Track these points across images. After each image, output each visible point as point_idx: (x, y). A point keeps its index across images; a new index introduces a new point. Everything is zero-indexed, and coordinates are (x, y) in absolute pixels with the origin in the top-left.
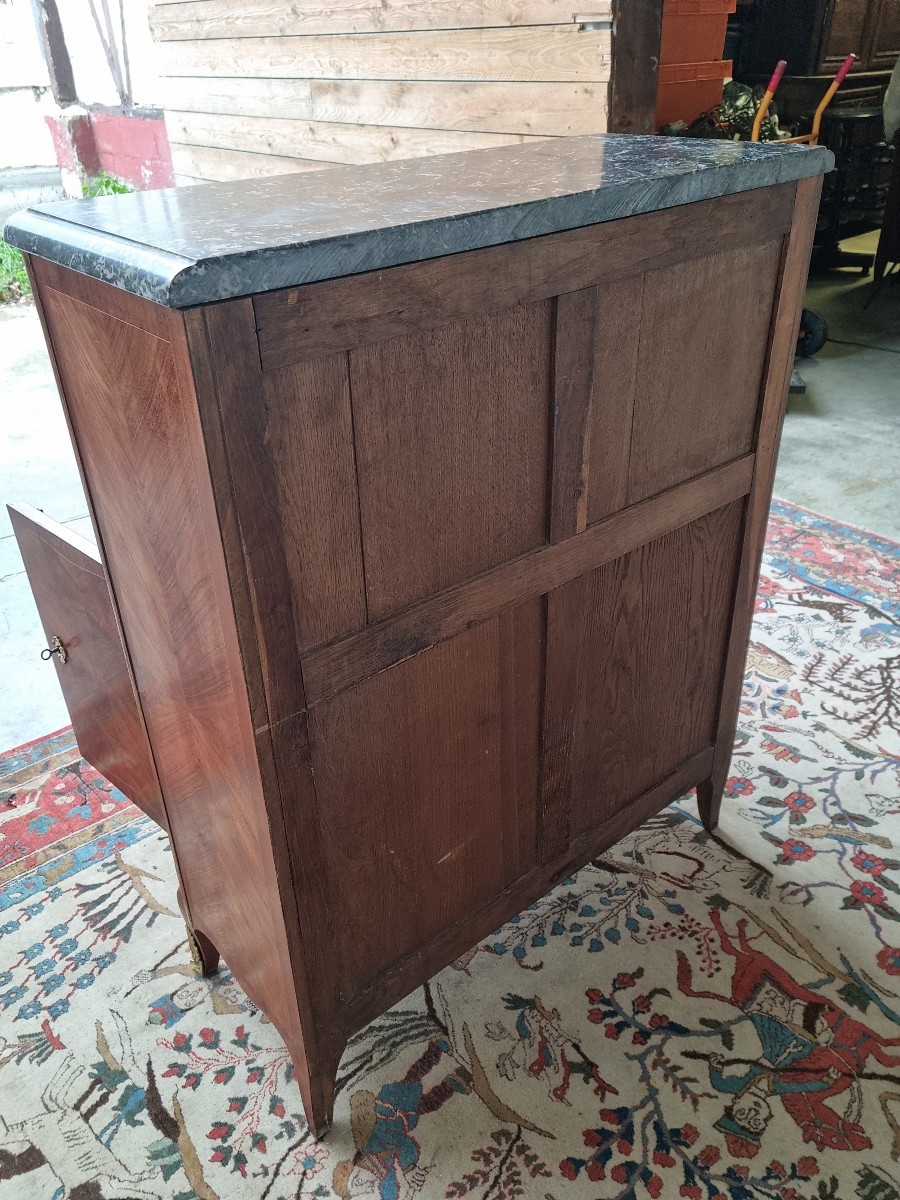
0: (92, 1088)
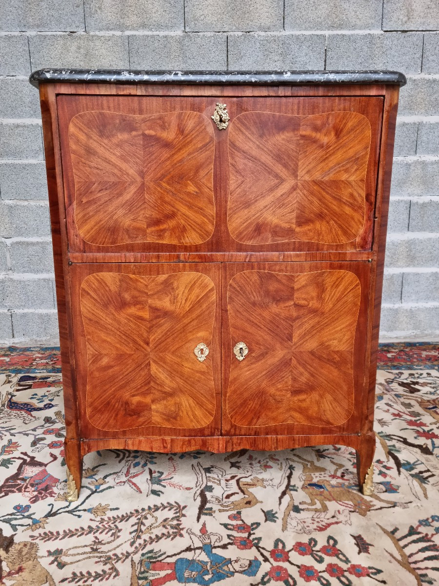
0: (427, 478)
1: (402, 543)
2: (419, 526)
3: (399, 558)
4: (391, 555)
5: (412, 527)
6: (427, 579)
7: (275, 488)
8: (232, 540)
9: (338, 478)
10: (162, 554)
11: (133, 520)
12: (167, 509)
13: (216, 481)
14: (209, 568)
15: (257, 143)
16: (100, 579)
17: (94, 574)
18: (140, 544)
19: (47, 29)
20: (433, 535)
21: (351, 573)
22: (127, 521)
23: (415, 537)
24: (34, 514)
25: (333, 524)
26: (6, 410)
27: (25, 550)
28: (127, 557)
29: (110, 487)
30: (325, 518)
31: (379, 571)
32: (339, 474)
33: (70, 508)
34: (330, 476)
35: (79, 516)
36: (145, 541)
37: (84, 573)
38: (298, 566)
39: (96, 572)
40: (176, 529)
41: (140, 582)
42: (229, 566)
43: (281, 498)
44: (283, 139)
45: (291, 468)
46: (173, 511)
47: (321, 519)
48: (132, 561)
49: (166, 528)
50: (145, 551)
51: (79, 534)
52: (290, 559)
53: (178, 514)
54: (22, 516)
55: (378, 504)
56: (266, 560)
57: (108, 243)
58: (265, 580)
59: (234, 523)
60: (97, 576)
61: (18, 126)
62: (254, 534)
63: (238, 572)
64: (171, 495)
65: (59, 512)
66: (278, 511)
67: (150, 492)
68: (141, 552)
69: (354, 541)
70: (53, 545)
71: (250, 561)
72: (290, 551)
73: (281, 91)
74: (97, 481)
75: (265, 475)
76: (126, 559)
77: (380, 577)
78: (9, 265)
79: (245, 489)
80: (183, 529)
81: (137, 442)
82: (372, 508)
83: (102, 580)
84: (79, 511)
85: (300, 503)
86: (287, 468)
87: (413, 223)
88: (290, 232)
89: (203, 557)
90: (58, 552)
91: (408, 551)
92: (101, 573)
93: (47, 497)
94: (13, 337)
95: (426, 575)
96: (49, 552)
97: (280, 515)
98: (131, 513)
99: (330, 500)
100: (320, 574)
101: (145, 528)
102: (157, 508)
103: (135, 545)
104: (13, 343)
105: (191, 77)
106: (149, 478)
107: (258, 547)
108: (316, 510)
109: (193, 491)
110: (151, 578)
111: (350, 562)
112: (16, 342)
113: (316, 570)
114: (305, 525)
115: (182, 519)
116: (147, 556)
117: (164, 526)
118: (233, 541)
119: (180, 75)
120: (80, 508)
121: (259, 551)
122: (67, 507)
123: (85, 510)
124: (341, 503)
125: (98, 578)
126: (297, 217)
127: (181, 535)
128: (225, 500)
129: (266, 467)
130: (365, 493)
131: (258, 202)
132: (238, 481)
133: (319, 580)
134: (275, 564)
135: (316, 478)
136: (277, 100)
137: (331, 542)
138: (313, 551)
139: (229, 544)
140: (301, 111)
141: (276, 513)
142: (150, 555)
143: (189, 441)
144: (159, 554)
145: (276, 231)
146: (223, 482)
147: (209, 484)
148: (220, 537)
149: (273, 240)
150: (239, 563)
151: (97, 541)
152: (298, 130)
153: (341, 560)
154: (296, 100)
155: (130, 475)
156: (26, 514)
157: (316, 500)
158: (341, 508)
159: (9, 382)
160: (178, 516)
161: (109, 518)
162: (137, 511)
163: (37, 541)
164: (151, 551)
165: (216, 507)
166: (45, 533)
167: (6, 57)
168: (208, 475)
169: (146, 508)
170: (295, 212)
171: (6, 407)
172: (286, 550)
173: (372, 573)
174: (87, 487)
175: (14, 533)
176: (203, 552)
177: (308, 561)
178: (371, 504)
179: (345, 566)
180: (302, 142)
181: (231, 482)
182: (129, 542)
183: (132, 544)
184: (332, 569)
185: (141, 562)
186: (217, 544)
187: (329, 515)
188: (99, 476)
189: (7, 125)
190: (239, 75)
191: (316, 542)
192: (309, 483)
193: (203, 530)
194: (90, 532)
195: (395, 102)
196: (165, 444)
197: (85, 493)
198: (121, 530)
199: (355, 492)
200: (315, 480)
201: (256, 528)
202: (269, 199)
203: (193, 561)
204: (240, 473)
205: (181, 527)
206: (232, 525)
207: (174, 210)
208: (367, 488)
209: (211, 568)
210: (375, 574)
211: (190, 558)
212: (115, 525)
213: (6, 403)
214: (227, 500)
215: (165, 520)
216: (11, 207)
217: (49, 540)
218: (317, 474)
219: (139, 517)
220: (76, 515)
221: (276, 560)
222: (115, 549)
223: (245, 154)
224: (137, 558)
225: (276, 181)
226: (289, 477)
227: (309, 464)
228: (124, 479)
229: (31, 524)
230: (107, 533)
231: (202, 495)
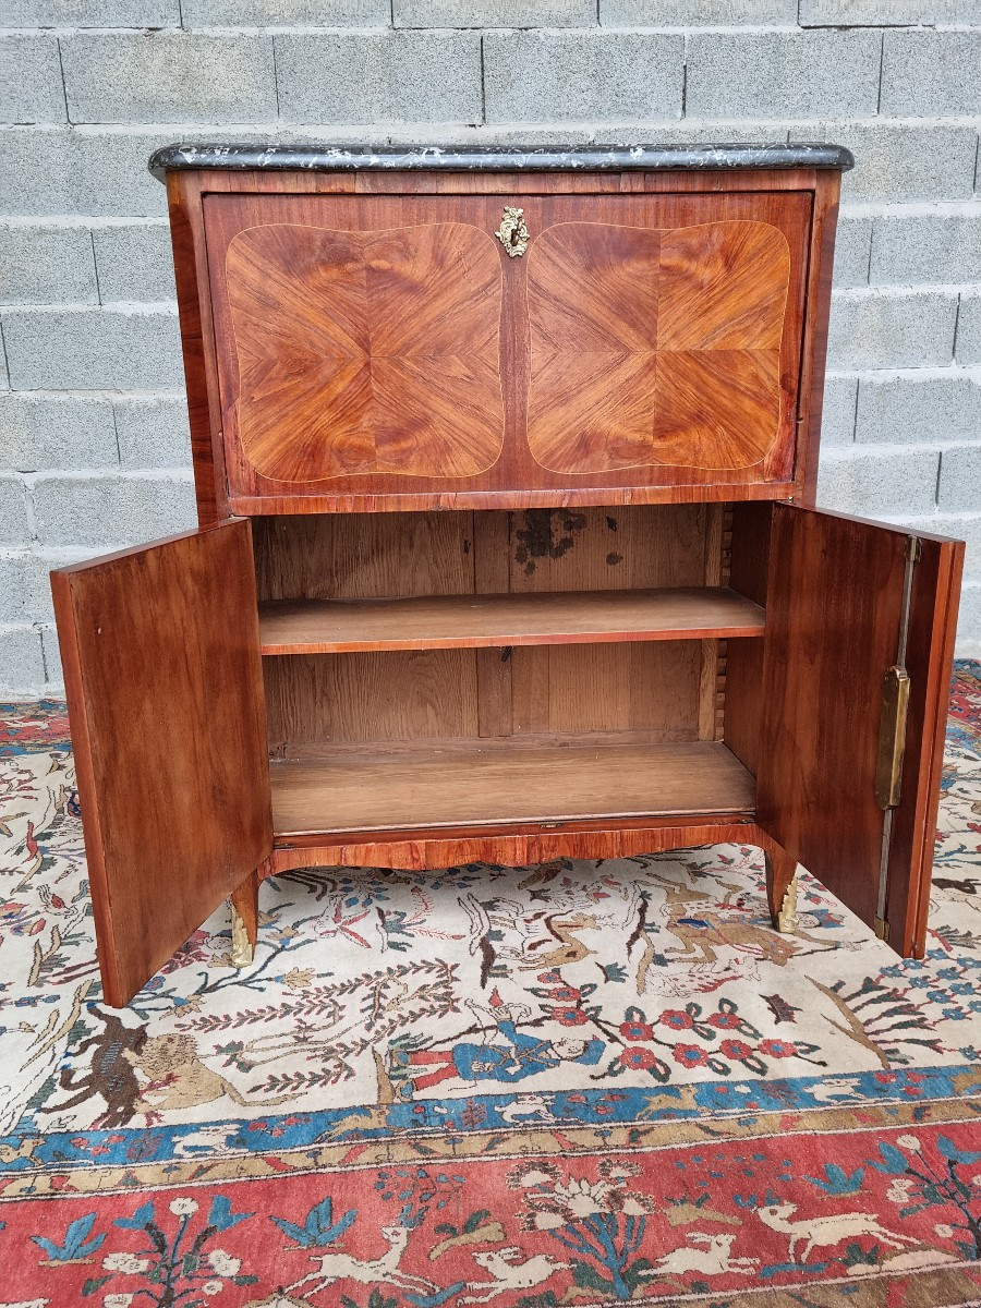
1: (851, 1005)
2: (881, 977)
3: (848, 1027)
4: (834, 1023)
5: (868, 979)
6: (898, 1056)
7: (619, 928)
8: (549, 1012)
9: (732, 907)
10: (427, 1040)
11: (364, 991)
12: (422, 971)
13: (506, 922)
14: (513, 1056)
15: (581, 281)
16: (321, 1082)
17: (308, 1077)
18: (383, 1027)
19: (98, 23)
20: (906, 990)
21: (764, 1052)
22: (351, 992)
23: (874, 994)
24: (174, 989)
25: (728, 979)
26: (68, 818)
27: (172, 1048)
28: (363, 1047)
29: (309, 941)
30: (712, 972)
31: (813, 1048)
32: (733, 901)
33: (241, 977)
34: (716, 906)
35: (261, 990)
36: (391, 1021)
37: (290, 1075)
38: (671, 1046)
39: (311, 1073)
40: (445, 1000)
41: (395, 1083)
42: (550, 1051)
43: (629, 944)
44: (629, 274)
45: (644, 896)
46: (434, 973)
47: (707, 974)
48: (374, 1052)
49: (427, 1000)
50: (394, 1036)
51: (267, 1017)
52: (655, 1036)
53: (445, 978)
54: (151, 996)
55: (807, 946)
56: (613, 1039)
57: (302, 477)
58: (615, 1069)
59: (550, 986)
60: (315, 1079)
61: (42, 232)
62: (587, 1001)
63: (566, 1059)
64: (425, 948)
65: (220, 985)
66: (627, 964)
67: (386, 946)
68: (387, 1039)
69: (768, 1005)
70: (224, 1037)
71: (586, 1043)
72: (655, 1024)
73: (625, 184)
74: (281, 932)
75: (599, 909)
76: (362, 1050)
77: (815, 1056)
78: (32, 529)
79: (562, 934)
80: (457, 1000)
81: (363, 853)
82: (797, 953)
83: (325, 1083)
84: (259, 980)
85: (666, 951)
86: (637, 897)
87: (863, 426)
88: (643, 449)
89: (501, 1040)
90: (235, 1047)
91: (862, 1016)
92: (323, 1074)
93: (191, 961)
94: (47, 679)
95: (896, 1051)
96: (217, 1047)
97: (631, 971)
98: (357, 979)
99: (719, 944)
100: (711, 1056)
101: (388, 1001)
102: (403, 971)
103: (374, 1029)
104: (48, 694)
105: (459, 159)
106: (380, 922)
107: (597, 1022)
108: (696, 961)
109: (469, 938)
110: (414, 1076)
111: (761, 1036)
112: (53, 690)
113: (704, 1051)
114: (678, 984)
115: (453, 984)
116: (399, 1043)
117: (422, 997)
118: (551, 1014)
119: (437, 155)
120: (259, 976)
121: (600, 1027)
122: (235, 976)
123: (270, 979)
124: (738, 946)
125: (316, 1082)
126: (657, 421)
127: (456, 1010)
128: (527, 952)
129: (598, 896)
130: (782, 929)
131: (584, 393)
132: (548, 922)
133: (710, 1064)
134: (630, 1044)
135: (692, 909)
136: (618, 200)
137: (727, 1008)
138: (695, 1022)
139: (545, 1018)
140: (661, 222)
141: (624, 967)
142: (403, 1042)
143: (460, 846)
144: (421, 1040)
145: (618, 449)
146: (521, 924)
147: (495, 928)
148: (528, 1010)
149: (612, 466)
150: (566, 1046)
151: (303, 1026)
152: (656, 256)
153: (745, 1033)
154: (652, 200)
155: (343, 920)
156: (159, 991)
157: (694, 945)
158: (740, 955)
159: (60, 768)
160: (447, 981)
161: (318, 990)
162: (367, 976)
163: (191, 1032)
164: (406, 1036)
165: (512, 964)
166: (202, 1019)
167: (11, 83)
168: (490, 913)
169: (385, 971)
170: (652, 411)
171: (66, 813)
172: (648, 1023)
173: (802, 1051)
174: (263, 942)
175: (144, 1022)
176: (499, 1033)
177: (687, 1037)
178: (794, 945)
179: (752, 1043)
180: (662, 278)
181: (534, 923)
182: (363, 1025)
183: (369, 1027)
184: (730, 1048)
185: (391, 1053)
186: (522, 1020)
187: (719, 966)
188: (285, 923)
189: (18, 230)
190: (548, 155)
191: (699, 1010)
192: (679, 917)
193: (495, 1000)
194: (287, 1013)
195: (834, 201)
196: (415, 855)
197: (264, 952)
198: (344, 1006)
199: (764, 928)
200: (690, 914)
201: (590, 992)
202: (603, 387)
203: (483, 1046)
204: (550, 909)
205: (453, 997)
206: (546, 990)
207: (426, 410)
208: (785, 920)
209: (517, 1056)
210: (807, 1052)
211: (479, 1044)
212: (331, 1000)
213: (65, 806)
214: (532, 952)
215: (423, 988)
216: (34, 406)
217: (213, 1029)
218: (693, 904)
219: (374, 985)
220: (254, 988)
221: (630, 1038)
222: (339, 1036)
223: (558, 304)
224: (382, 1047)
225: (617, 354)
226: (642, 911)
227: (677, 888)
228: (334, 927)
229: (173, 1006)
230: (319, 1013)
231: (485, 945)
